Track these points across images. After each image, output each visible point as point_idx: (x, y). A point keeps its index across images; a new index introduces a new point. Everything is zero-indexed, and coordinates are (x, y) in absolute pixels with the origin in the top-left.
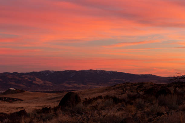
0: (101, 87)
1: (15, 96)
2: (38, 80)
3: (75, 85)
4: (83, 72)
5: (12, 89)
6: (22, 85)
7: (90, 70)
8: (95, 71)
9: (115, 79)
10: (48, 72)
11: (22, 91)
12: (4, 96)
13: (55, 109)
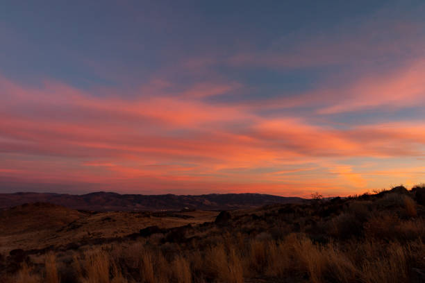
0: (257, 207)
1: (188, 214)
2: (206, 201)
3: (236, 205)
4: (242, 195)
5: (187, 208)
6: (194, 205)
7: (248, 194)
8: (252, 194)
9: (267, 201)
10: (214, 195)
11: (194, 210)
12: (179, 214)
13: (212, 223)
